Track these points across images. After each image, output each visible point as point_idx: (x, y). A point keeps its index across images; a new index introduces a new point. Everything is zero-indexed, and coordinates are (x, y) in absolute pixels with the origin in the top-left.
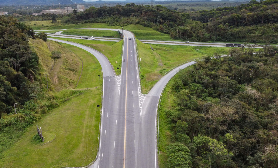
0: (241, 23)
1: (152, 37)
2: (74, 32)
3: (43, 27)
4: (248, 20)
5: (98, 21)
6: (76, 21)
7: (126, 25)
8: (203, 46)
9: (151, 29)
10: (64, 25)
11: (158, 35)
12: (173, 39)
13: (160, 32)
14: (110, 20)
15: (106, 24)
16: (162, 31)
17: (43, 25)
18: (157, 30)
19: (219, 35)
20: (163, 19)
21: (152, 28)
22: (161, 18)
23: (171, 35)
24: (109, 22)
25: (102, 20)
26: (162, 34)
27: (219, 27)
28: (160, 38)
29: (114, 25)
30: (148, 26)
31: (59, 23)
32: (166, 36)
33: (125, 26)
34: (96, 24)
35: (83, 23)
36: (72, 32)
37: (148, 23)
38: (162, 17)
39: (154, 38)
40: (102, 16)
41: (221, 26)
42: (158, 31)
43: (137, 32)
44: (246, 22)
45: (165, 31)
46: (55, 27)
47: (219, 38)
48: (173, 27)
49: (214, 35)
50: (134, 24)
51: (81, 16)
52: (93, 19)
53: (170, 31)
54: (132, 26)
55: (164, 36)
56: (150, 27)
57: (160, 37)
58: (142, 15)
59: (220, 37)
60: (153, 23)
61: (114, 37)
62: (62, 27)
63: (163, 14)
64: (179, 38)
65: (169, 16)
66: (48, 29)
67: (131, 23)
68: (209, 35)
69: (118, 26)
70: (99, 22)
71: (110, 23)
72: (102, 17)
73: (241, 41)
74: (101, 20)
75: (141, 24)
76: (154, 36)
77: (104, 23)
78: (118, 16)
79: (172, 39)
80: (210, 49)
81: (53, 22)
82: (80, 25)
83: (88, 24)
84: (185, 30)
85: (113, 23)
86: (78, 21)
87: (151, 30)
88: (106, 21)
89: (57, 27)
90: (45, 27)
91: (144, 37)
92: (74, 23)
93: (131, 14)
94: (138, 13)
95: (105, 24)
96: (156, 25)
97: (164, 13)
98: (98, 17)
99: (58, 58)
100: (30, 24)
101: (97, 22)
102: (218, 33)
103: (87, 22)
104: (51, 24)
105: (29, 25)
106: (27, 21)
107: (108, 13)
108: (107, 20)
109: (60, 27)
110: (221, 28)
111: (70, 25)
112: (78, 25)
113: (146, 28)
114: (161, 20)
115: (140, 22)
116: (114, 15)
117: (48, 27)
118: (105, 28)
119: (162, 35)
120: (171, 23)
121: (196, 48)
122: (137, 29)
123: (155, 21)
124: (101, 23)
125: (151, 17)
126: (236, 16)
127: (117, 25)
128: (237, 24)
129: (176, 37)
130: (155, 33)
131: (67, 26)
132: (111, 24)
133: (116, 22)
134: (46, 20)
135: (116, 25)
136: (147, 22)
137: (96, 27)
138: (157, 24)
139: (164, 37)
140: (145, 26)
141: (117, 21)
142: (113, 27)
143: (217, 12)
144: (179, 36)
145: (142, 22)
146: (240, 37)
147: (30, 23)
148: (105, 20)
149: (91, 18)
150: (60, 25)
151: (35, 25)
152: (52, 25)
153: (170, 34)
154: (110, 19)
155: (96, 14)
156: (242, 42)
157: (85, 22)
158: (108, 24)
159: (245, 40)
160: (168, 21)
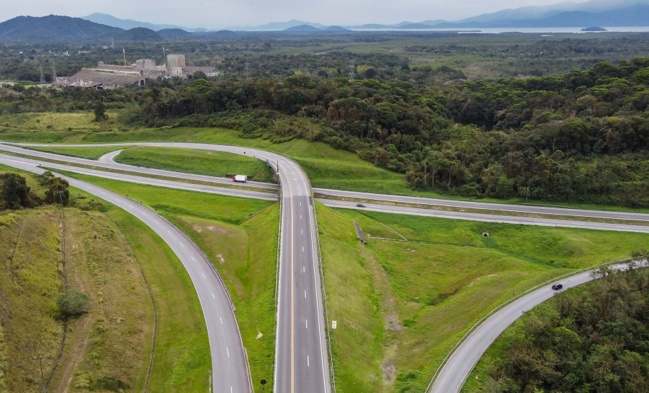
0: (592, 143)
1: (357, 181)
2: (149, 158)
3: (69, 135)
4: (612, 139)
5: (214, 123)
6: (158, 121)
7: (286, 138)
8: (500, 219)
9: (354, 157)
10: (124, 130)
11: (373, 174)
12: (414, 190)
13: (378, 166)
14: (244, 121)
15: (236, 132)
16: (382, 162)
17: (70, 129)
18: (370, 159)
19: (537, 184)
20: (383, 126)
21: (356, 153)
22: (379, 123)
23: (409, 179)
24: (241, 126)
25: (225, 119)
26: (382, 173)
27: (537, 162)
28: (379, 185)
29: (257, 137)
30: (346, 148)
31: (112, 123)
32: (395, 178)
33: (285, 141)
34: (208, 132)
35: (174, 127)
36: (144, 157)
37: (347, 140)
38: (383, 121)
39: (363, 186)
40: (226, 109)
41: (541, 159)
42: (373, 163)
43: (316, 166)
44: (605, 144)
45: (390, 166)
46: (101, 136)
47: (540, 192)
48: (410, 151)
49: (524, 184)
50: (308, 139)
51: (170, 107)
52: (202, 117)
53: (406, 164)
54: (302, 144)
55: (388, 178)
56: (350, 151)
57: (378, 182)
58: (329, 114)
59: (542, 190)
60: (359, 137)
61: (255, 178)
62: (119, 135)
63: (384, 114)
64: (431, 185)
65: (399, 119)
66: (85, 140)
67: (300, 137)
68: (511, 181)
69: (266, 139)
70: (215, 126)
71: (245, 131)
72: (224, 112)
73: (599, 200)
74: (221, 121)
75: (326, 142)
76: (361, 177)
77: (231, 128)
78: (267, 111)
79: (410, 190)
80: (520, 234)
81: (97, 120)
82: (167, 130)
83: (189, 130)
84: (446, 166)
85: (253, 129)
86: (162, 121)
87: (354, 161)
88: (234, 124)
89: (108, 135)
90: (74, 134)
91: (335, 181)
92: (151, 126)
93: (300, 109)
94: (319, 108)
95: (231, 131)
96: (368, 145)
97: (386, 110)
98: (215, 111)
99: (78, 314)
100: (37, 125)
101: (212, 126)
102: (537, 178)
103: (186, 125)
104: (92, 126)
105: (35, 128)
106: (31, 113)
107: (240, 102)
108: (238, 121)
109: (115, 135)
110: (544, 164)
111: (142, 130)
112: (161, 132)
113: (340, 153)
114: (379, 130)
115: (323, 136)
116: (255, 106)
117: (83, 136)
118: (232, 144)
119: (384, 177)
120: (406, 137)
121: (480, 228)
122: (317, 156)
123: (364, 133)
124: (221, 129)
125: (353, 122)
126: (578, 128)
127: (265, 136)
128: (582, 147)
129: (421, 183)
130: (365, 169)
131: (133, 134)
132: (248, 134)
133: (260, 129)
134: (81, 108)
135: (260, 136)
136: (341, 136)
137: (209, 141)
138: (369, 142)
139: (389, 181)
140: (338, 146)
141: (264, 126)
142: (253, 141)
143: (516, 94)
144: (430, 181)
145: (331, 135)
146: (594, 191)
147: (38, 121)
148: (233, 121)
149: (196, 114)
150: (116, 130)
151: (49, 127)
152: (95, 131)
153: (404, 172)
154: (245, 118)
155: (210, 103)
156: (601, 203)
157: (181, 125)
158: (240, 133)
159: (610, 198)
160: (399, 134)
